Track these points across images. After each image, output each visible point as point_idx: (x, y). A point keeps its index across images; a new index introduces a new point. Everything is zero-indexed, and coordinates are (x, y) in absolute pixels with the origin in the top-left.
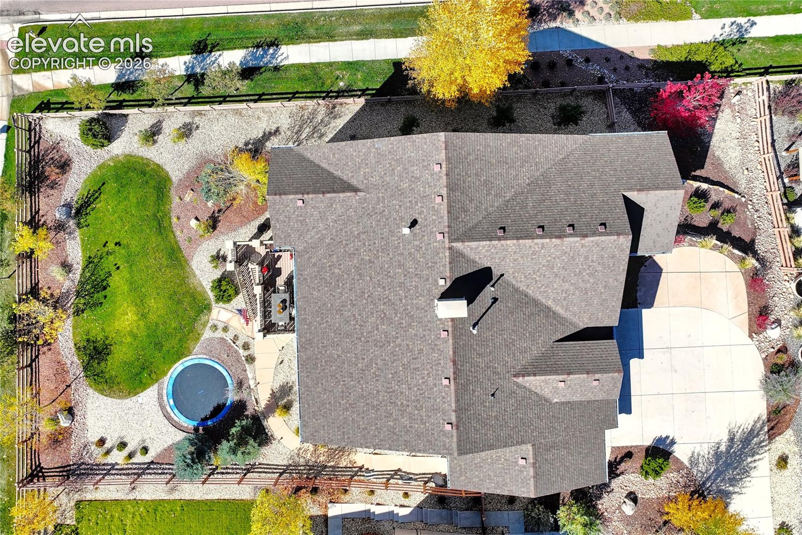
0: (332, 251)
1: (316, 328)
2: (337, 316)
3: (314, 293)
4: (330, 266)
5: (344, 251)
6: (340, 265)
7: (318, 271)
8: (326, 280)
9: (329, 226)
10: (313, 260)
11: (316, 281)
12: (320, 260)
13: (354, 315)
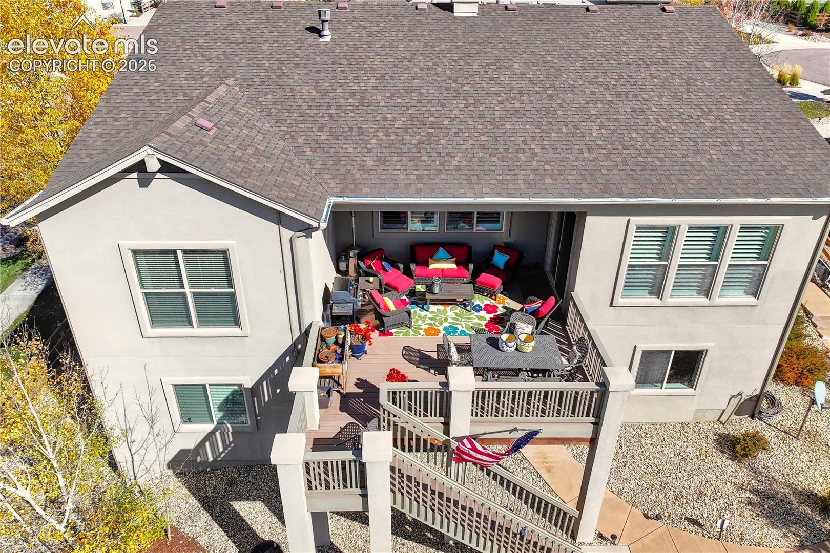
0: (351, 129)
1: (547, 163)
2: (508, 126)
3: (455, 163)
4: (387, 134)
5: (352, 111)
6: (385, 119)
7: (400, 154)
8: (421, 142)
9: (287, 132)
10: (370, 163)
11: (425, 158)
12: (370, 151)
13: (501, 103)
